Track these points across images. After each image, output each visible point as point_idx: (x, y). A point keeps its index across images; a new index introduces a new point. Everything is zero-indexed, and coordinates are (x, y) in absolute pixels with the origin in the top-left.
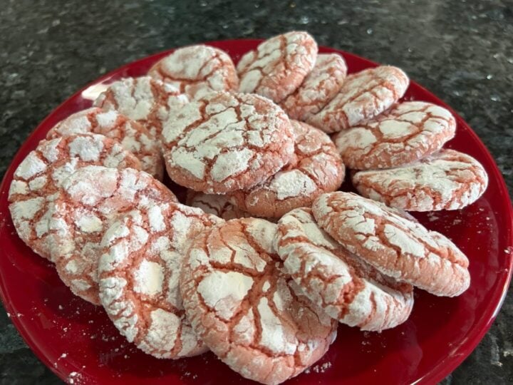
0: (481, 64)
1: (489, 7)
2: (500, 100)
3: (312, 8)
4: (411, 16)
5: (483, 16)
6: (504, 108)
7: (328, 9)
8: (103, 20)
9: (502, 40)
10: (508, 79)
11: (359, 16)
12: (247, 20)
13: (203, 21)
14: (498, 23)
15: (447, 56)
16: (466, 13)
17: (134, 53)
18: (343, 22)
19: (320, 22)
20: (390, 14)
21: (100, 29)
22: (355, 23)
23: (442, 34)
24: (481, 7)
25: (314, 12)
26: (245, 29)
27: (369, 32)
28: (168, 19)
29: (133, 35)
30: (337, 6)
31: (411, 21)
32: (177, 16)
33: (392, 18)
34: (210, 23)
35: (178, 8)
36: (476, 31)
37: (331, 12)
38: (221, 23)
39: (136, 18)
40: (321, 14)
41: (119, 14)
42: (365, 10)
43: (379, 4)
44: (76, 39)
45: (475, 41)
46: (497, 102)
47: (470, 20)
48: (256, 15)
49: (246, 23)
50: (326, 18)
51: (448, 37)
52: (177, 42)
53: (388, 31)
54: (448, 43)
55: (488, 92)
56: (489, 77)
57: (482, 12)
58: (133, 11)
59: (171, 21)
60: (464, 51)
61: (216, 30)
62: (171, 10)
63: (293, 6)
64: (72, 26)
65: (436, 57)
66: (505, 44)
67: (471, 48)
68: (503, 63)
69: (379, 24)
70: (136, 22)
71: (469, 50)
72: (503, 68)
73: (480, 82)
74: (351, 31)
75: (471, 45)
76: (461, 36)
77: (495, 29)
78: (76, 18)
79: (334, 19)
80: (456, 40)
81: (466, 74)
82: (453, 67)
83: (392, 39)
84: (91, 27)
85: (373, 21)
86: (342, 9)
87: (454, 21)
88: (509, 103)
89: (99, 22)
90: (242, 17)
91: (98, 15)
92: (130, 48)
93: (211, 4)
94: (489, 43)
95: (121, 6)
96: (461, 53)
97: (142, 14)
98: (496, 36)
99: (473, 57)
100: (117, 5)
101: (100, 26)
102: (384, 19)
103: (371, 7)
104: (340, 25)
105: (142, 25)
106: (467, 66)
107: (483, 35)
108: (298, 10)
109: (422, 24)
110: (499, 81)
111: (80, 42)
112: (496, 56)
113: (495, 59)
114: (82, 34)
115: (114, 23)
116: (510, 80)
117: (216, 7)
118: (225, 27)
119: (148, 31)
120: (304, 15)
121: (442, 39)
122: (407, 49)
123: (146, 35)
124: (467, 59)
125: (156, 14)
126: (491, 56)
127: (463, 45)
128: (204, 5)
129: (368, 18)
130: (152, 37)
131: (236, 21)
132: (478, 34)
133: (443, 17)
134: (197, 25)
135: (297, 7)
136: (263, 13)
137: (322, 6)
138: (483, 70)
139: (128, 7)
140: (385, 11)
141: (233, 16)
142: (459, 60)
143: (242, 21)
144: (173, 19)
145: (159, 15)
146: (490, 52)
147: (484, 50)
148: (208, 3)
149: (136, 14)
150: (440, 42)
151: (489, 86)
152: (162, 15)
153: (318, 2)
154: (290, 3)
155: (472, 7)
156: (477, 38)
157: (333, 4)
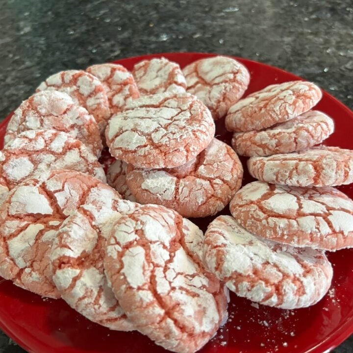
0: (317, 60)
1: (317, 9)
2: (337, 89)
3: (168, 26)
4: (254, 24)
5: (314, 16)
6: (342, 96)
7: (182, 24)
9: (332, 36)
10: (341, 70)
11: (210, 28)
12: (113, 42)
13: (73, 48)
14: (326, 22)
15: (288, 56)
16: (299, 16)
17: (13, 85)
18: (197, 36)
19: (177, 38)
20: (236, 24)
22: (207, 35)
23: (282, 37)
24: (311, 9)
25: (170, 29)
26: (113, 51)
27: (221, 42)
28: (41, 49)
29: (9, 69)
30: (190, 21)
31: (255, 29)
32: (48, 46)
33: (238, 27)
34: (79, 49)
35: (47, 38)
36: (309, 31)
37: (185, 27)
38: (90, 48)
39: (9, 52)
40: (177, 30)
42: (215, 23)
43: (225, 16)
45: (310, 40)
46: (335, 91)
47: (303, 22)
48: (120, 37)
49: (113, 46)
50: (181, 33)
51: (287, 39)
52: (51, 70)
53: (237, 39)
54: (287, 44)
55: (326, 83)
56: (326, 70)
57: (312, 13)
59: (43, 51)
60: (302, 50)
61: (86, 55)
62: (42, 41)
63: (151, 26)
65: (280, 58)
66: (335, 39)
67: (307, 47)
68: (335, 56)
69: (227, 34)
70: (11, 56)
71: (306, 48)
72: (336, 61)
73: (318, 75)
74: (205, 43)
75: (307, 44)
76: (298, 37)
77: (325, 28)
79: (190, 33)
80: (294, 41)
81: (307, 70)
82: (295, 65)
83: (241, 46)
85: (223, 32)
87: (290, 24)
88: (344, 90)
90: (107, 40)
92: (9, 80)
93: (78, 31)
94: (321, 40)
96: (300, 52)
97: (15, 47)
98: (327, 33)
99: (310, 54)
102: (232, 29)
103: (219, 20)
104: (196, 38)
105: (17, 58)
106: (306, 62)
107: (316, 34)
108: (156, 29)
109: (264, 30)
110: (334, 73)
112: (329, 51)
113: (328, 54)
116: (343, 71)
117: (82, 33)
118: (94, 51)
119: (23, 63)
120: (163, 32)
121: (283, 42)
122: (256, 53)
123: (23, 67)
124: (305, 56)
125: (28, 46)
126: (325, 51)
127: (300, 45)
128: (71, 33)
129: (218, 29)
130: (28, 68)
131: (103, 45)
132: (311, 34)
133: (281, 22)
134: (68, 52)
135: (155, 25)
136: (126, 34)
137: (177, 23)
138: (320, 65)
140: (232, 22)
141: (100, 40)
142: (299, 58)
143: (108, 44)
144: (45, 49)
145: (31, 46)
146: (323, 48)
147: (318, 47)
148: (74, 30)
149: (9, 48)
150: (282, 44)
151: (326, 77)
152: (34, 46)
153: (173, 20)
154: (149, 23)
155: (303, 10)
156: (310, 37)
157: (186, 20)
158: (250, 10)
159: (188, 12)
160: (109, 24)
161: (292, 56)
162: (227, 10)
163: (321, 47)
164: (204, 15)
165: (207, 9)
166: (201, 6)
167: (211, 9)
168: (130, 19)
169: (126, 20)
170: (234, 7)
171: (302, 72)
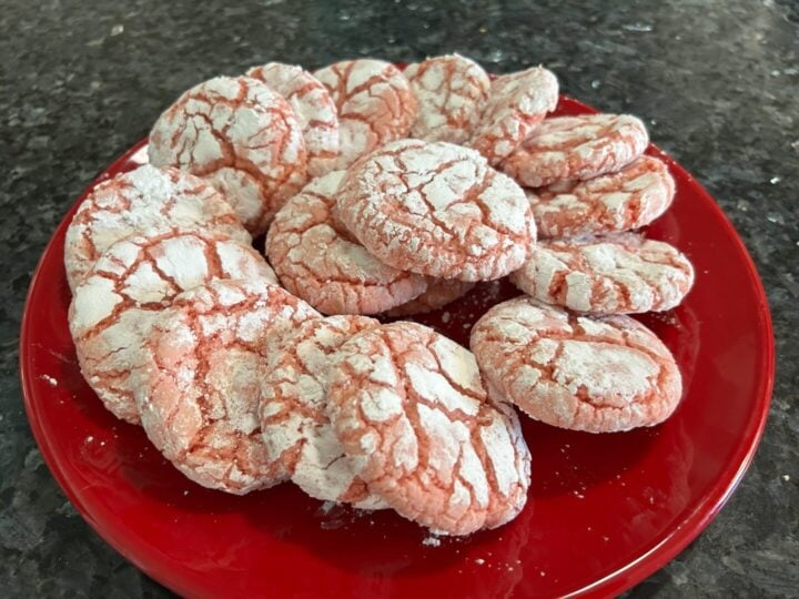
0: (766, 157)
2: (781, 222)
3: (513, 37)
4: (670, 63)
6: (786, 237)
7: (538, 39)
8: (188, 32)
11: (586, 56)
12: (406, 48)
13: (337, 46)
15: (712, 137)
18: (556, 65)
19: (520, 61)
20: (636, 57)
21: (179, 46)
22: (575, 68)
23: (714, 98)
24: (791, 56)
25: (514, 43)
28: (287, 37)
29: (226, 61)
30: (553, 36)
31: (668, 72)
32: (300, 34)
33: (639, 63)
35: (304, 20)
36: (773, 97)
37: (541, 46)
39: (237, 32)
40: (525, 48)
41: (214, 24)
42: (598, 47)
43: (623, 37)
44: (141, 60)
45: (766, 114)
46: (777, 224)
47: (768, 77)
48: (423, 40)
51: (722, 105)
54: (718, 114)
55: (765, 206)
57: (790, 64)
58: (236, 19)
59: (288, 42)
60: (742, 131)
62: (293, 23)
63: (483, 30)
64: (138, 38)
65: (692, 138)
67: (756, 127)
69: (613, 72)
70: (237, 39)
71: (752, 130)
73: (756, 187)
75: (758, 122)
76: (745, 105)
78: (148, 25)
79: (545, 58)
80: (736, 110)
81: (736, 172)
82: (717, 158)
83: (628, 101)
84: (168, 41)
86: (560, 42)
89: (182, 34)
90: (399, 42)
91: (182, 22)
93: (358, 16)
94: (790, 119)
95: (220, 11)
96: (738, 134)
97: (249, 26)
99: (755, 143)
100: (213, 8)
101: (181, 41)
103: (608, 42)
105: (245, 44)
106: (741, 157)
107: (783, 105)
108: (489, 39)
109: (685, 79)
110: (788, 188)
111: (146, 64)
112: (795, 144)
113: (791, 150)
114: (152, 52)
115: (202, 38)
117: (363, 22)
120: (498, 47)
121: (713, 107)
126: (787, 143)
127: (744, 121)
128: (345, 18)
129: (599, 61)
131: (389, 50)
132: (775, 103)
134: (327, 50)
135: (489, 31)
136: (434, 38)
137: (529, 35)
138: (767, 168)
139: (229, 12)
141: (386, 40)
142: (730, 146)
143: (397, 50)
144: (292, 37)
145: (273, 30)
146: (788, 137)
147: (776, 132)
148: (351, 14)
149: (239, 26)
150: (708, 111)
151: (771, 195)
152: (278, 30)
153: (524, 27)
154: (480, 25)
155: (776, 54)
156: (769, 109)
157: (547, 32)
158: (673, 35)
159: (556, 18)
160: (413, 15)
161: (719, 139)
162: (630, 28)
163: (784, 133)
164: (584, 28)
165: (594, 19)
166: (585, 10)
167: (601, 20)
168: (450, 13)
169: (443, 13)
170: (646, 24)
171: (725, 174)
